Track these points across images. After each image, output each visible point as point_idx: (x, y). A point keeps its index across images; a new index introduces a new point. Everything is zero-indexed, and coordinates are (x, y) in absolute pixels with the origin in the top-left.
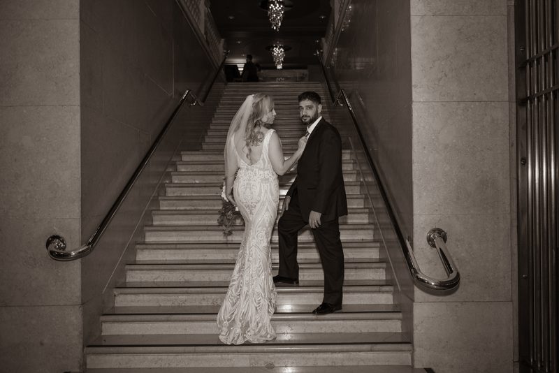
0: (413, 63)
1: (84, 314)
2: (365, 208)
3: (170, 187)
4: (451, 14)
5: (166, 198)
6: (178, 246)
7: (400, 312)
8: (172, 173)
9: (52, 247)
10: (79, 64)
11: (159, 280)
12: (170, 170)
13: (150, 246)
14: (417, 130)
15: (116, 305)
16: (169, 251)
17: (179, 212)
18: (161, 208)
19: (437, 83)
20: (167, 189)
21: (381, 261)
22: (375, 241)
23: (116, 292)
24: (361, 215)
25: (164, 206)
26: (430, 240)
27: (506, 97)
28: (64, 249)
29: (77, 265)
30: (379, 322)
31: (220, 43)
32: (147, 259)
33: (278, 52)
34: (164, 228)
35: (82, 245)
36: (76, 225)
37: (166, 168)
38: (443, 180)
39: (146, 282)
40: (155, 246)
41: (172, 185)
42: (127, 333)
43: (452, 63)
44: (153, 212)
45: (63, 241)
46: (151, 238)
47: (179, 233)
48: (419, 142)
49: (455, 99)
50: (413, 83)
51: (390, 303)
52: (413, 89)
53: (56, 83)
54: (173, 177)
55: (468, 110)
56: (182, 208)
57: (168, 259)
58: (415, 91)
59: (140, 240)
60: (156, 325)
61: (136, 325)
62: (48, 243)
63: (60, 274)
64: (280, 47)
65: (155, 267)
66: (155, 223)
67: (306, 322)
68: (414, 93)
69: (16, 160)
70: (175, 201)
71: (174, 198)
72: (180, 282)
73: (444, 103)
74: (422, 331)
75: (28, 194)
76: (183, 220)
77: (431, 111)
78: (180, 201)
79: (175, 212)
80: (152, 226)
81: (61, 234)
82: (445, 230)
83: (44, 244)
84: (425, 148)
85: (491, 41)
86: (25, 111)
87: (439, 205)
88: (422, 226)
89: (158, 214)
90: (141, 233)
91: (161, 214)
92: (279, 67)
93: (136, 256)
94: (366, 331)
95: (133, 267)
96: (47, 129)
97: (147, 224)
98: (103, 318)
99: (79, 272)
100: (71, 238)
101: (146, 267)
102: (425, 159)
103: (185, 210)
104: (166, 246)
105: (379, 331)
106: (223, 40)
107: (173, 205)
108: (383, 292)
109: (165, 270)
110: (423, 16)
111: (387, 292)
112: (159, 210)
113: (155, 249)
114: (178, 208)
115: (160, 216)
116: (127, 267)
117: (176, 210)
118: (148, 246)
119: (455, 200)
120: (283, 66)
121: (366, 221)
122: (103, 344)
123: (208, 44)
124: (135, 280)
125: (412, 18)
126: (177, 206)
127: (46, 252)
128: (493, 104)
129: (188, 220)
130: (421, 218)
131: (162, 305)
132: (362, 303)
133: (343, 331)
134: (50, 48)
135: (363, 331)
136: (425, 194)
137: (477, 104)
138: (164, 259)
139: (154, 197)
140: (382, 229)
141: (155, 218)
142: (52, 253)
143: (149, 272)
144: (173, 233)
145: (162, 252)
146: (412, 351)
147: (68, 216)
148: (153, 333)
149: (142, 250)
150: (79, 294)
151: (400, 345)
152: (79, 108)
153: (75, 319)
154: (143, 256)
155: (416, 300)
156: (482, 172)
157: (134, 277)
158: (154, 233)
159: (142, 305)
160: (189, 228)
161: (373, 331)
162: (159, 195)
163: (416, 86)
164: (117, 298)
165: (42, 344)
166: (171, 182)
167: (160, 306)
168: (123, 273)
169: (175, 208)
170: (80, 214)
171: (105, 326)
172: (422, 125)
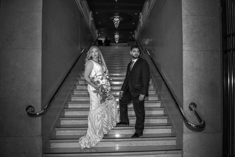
0: (183, 34)
1: (43, 139)
2: (156, 94)
3: (78, 85)
4: (198, 15)
5: (76, 90)
6: (82, 110)
7: (175, 137)
8: (79, 80)
9: (28, 111)
10: (41, 31)
11: (74, 124)
12: (78, 78)
13: (70, 110)
14: (185, 62)
15: (56, 135)
16: (78, 112)
17: (82, 96)
18: (75, 94)
19: (193, 43)
20: (77, 86)
21: (164, 115)
22: (161, 107)
23: (56, 129)
24: (155, 97)
25: (76, 93)
26: (190, 107)
27: (220, 49)
28: (34, 111)
29: (40, 118)
30: (167, 141)
31: (96, 31)
32: (69, 115)
33: (117, 36)
34: (76, 102)
35: (42, 110)
36: (39, 101)
37: (77, 78)
38: (195, 83)
39: (69, 125)
40: (72, 110)
41: (79, 85)
42: (61, 147)
43: (198, 35)
44: (71, 96)
45: (33, 108)
46: (70, 106)
47: (82, 104)
48: (185, 67)
49: (200, 49)
50: (183, 43)
51: (170, 133)
52: (183, 45)
53: (31, 39)
54: (79, 82)
55: (205, 54)
56: (83, 94)
57: (78, 115)
58: (184, 46)
59: (66, 107)
60: (74, 143)
61: (65, 144)
62: (27, 109)
63: (32, 123)
64: (117, 35)
65: (73, 118)
66: (72, 100)
67: (137, 142)
68: (183, 47)
69: (13, 73)
70: (80, 91)
71: (80, 90)
72: (83, 125)
73: (195, 51)
74: (186, 145)
75: (18, 88)
76: (83, 99)
77: (190, 54)
78: (82, 91)
79: (81, 96)
80: (71, 101)
81: (33, 105)
82: (196, 103)
83: (25, 109)
84: (188, 69)
85: (213, 26)
86: (17, 51)
87: (193, 93)
88: (187, 102)
89: (73, 96)
90: (67, 104)
91: (75, 96)
92: (117, 42)
93: (64, 114)
94: (162, 145)
95: (63, 118)
96: (27, 59)
97: (69, 100)
98: (51, 141)
99: (40, 121)
100: (37, 107)
101: (69, 118)
102: (188, 74)
103: (84, 95)
104: (77, 110)
105: (167, 144)
106: (97, 30)
107: (79, 93)
108: (167, 128)
109: (77, 120)
110: (187, 15)
111: (169, 128)
112: (74, 95)
113: (73, 111)
114: (81, 94)
115: (74, 97)
116: (61, 118)
117: (80, 95)
118: (69, 110)
119: (200, 91)
120: (118, 42)
121: (157, 99)
122: (51, 152)
123: (92, 30)
124: (64, 124)
125: (183, 16)
126: (81, 93)
127: (26, 113)
128: (214, 52)
129: (86, 99)
130: (186, 99)
131: (76, 134)
132: (159, 133)
133: (152, 145)
134: (29, 24)
135: (161, 145)
136: (188, 88)
137: (208, 52)
138: (76, 115)
139: (72, 89)
140: (165, 103)
141: (72, 98)
142: (28, 113)
143: (70, 120)
144: (80, 104)
145: (76, 112)
146: (182, 153)
147: (35, 97)
148: (73, 147)
149: (67, 111)
150: (40, 131)
151: (177, 151)
152: (41, 50)
153: (39, 142)
154: (67, 114)
155: (184, 132)
156: (210, 79)
157: (64, 122)
158: (72, 104)
159: (67, 135)
160: (86, 102)
161: (165, 145)
162: (74, 89)
163: (184, 44)
164: (57, 132)
165: (24, 153)
166: (78, 83)
167: (75, 135)
168: (59, 121)
169: (80, 94)
170: (41, 96)
171: (52, 144)
172: (187, 60)
